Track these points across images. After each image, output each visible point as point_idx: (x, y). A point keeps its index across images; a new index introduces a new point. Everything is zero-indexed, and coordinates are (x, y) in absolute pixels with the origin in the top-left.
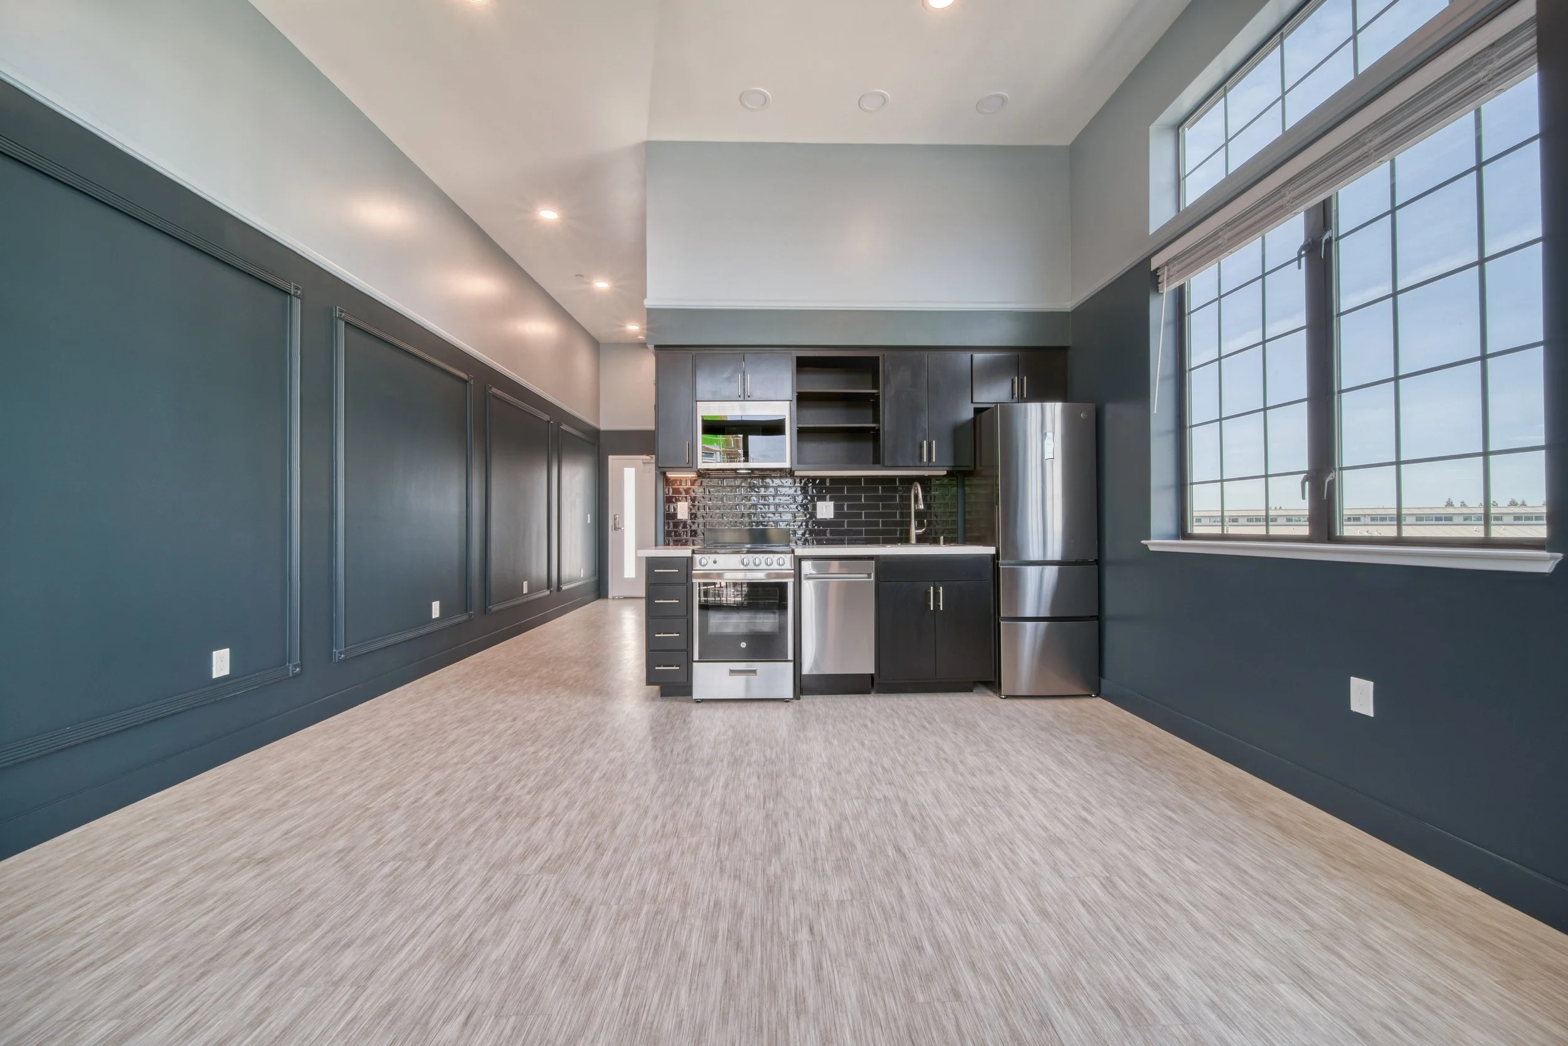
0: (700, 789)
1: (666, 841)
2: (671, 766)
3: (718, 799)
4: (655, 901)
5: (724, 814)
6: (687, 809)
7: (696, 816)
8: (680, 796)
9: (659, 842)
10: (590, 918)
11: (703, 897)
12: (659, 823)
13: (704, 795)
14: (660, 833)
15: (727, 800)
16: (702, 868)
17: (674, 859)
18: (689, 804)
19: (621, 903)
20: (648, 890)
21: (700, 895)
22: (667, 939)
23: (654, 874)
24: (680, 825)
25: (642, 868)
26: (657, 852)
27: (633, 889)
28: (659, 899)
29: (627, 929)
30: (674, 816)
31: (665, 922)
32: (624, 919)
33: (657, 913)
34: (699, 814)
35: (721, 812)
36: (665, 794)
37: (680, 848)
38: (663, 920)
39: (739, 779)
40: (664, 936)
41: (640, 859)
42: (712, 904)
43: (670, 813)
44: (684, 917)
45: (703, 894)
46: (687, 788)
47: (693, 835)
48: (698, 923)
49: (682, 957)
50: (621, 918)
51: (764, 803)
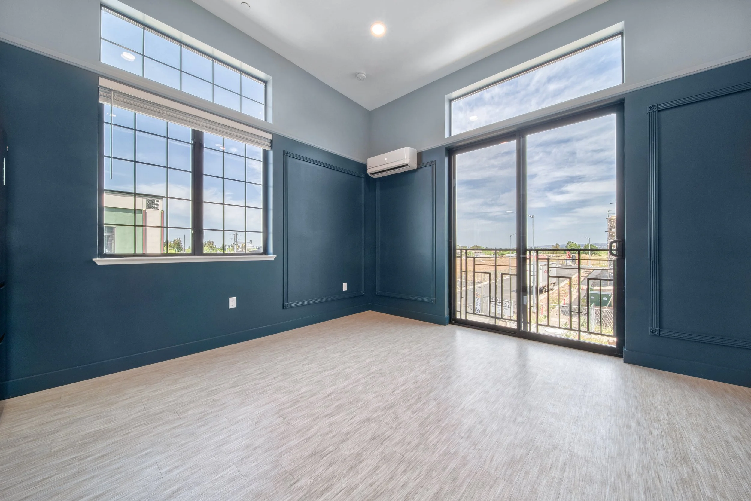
1: (412, 457)
4: (438, 426)
5: (362, 458)
9: (415, 460)
10: (469, 433)
11: (417, 418)
15: (346, 470)
16: (407, 430)
17: (415, 443)
19: (453, 433)
20: (438, 432)
21: (418, 419)
22: (441, 410)
23: (430, 439)
24: (393, 467)
25: (435, 445)
26: (422, 452)
27: (445, 437)
28: (435, 426)
29: (454, 421)
30: (391, 478)
31: (438, 416)
32: (454, 425)
33: (439, 421)
34: (375, 470)
35: (362, 461)
37: (408, 447)
38: (438, 417)
40: (441, 412)
41: (434, 452)
42: (416, 414)
44: (430, 414)
45: (416, 419)
48: (426, 410)
49: (438, 404)
50: (455, 427)
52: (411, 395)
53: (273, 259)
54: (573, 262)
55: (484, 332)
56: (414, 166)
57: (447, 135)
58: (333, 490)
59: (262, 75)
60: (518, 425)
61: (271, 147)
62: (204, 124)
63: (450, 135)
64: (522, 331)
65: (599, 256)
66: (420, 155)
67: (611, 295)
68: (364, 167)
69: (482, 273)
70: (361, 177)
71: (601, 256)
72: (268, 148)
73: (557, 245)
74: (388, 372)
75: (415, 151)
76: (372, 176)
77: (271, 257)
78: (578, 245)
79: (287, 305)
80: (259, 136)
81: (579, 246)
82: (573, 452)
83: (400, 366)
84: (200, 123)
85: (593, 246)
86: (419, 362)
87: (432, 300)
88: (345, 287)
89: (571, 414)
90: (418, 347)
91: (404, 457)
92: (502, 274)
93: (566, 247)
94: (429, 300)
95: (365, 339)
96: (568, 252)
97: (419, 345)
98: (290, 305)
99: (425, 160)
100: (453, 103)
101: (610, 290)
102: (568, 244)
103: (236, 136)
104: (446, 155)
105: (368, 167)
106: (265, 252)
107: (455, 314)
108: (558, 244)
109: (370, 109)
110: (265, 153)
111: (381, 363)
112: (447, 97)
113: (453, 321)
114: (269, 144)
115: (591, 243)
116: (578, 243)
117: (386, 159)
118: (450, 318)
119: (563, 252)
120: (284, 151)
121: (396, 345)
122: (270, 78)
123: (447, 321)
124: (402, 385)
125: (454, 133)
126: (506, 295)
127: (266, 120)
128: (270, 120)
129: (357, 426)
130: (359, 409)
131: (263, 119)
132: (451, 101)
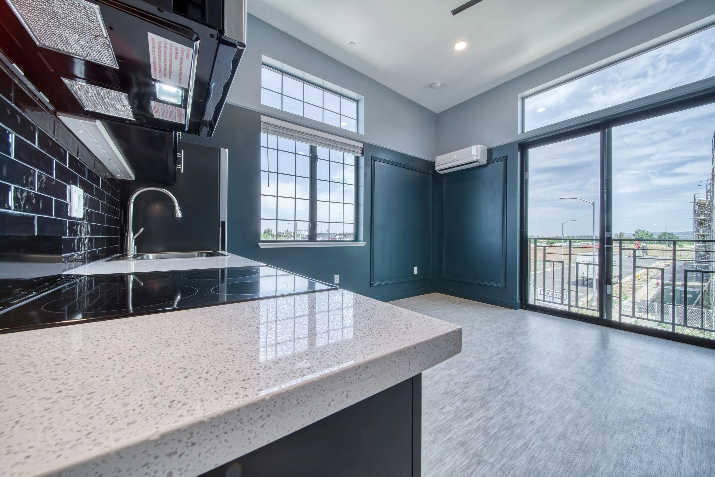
0: (489, 424)
2: (498, 466)
3: (482, 411)
4: (544, 387)
5: (487, 401)
6: (508, 416)
7: (504, 409)
8: (507, 428)
9: (534, 408)
12: (531, 418)
13: (489, 419)
14: (532, 412)
15: (478, 406)
18: (504, 418)
24: (517, 410)
25: (548, 400)
28: (541, 387)
30: (519, 416)
31: (542, 381)
33: (544, 384)
34: (502, 409)
35: (488, 403)
36: (519, 437)
39: (455, 415)
40: (543, 378)
41: (548, 405)
43: (521, 420)
46: (499, 431)
47: (513, 400)
51: (459, 393)
52: (509, 363)
53: (364, 245)
54: (643, 252)
55: (560, 318)
56: (484, 161)
57: (519, 132)
58: (475, 417)
59: (354, 95)
60: (624, 395)
61: (363, 154)
62: (319, 141)
63: (523, 132)
64: (605, 319)
65: (680, 246)
66: (490, 152)
67: (699, 293)
68: (432, 164)
69: (554, 262)
70: (429, 174)
71: (683, 246)
72: (359, 155)
73: (621, 233)
74: (479, 343)
75: (485, 148)
76: (440, 172)
77: (362, 244)
78: (649, 234)
79: (373, 284)
80: (354, 146)
81: (652, 234)
82: (690, 423)
83: (488, 340)
84: (317, 140)
85: (672, 235)
86: (504, 338)
87: (502, 286)
88: (416, 270)
89: (680, 394)
90: (497, 326)
91: (523, 405)
92: (577, 264)
93: (634, 236)
94: (499, 286)
95: (444, 316)
96: (636, 242)
97: (498, 324)
98: (375, 284)
99: (495, 156)
100: (526, 101)
101: (697, 287)
102: (636, 232)
103: (340, 148)
104: (519, 150)
105: (437, 164)
106: (357, 239)
107: (526, 300)
108: (623, 232)
109: (437, 111)
110: (357, 159)
111: (469, 336)
112: (520, 95)
113: (525, 305)
114: (361, 152)
115: (669, 231)
116: (650, 232)
117: (455, 156)
118: (521, 303)
119: (629, 242)
120: (372, 156)
121: (476, 323)
122: (362, 97)
123: (519, 305)
124: (497, 354)
125: (526, 130)
126: (557, 286)
127: (357, 132)
128: (362, 132)
129: (471, 379)
130: (467, 367)
131: (354, 130)
132: (523, 99)
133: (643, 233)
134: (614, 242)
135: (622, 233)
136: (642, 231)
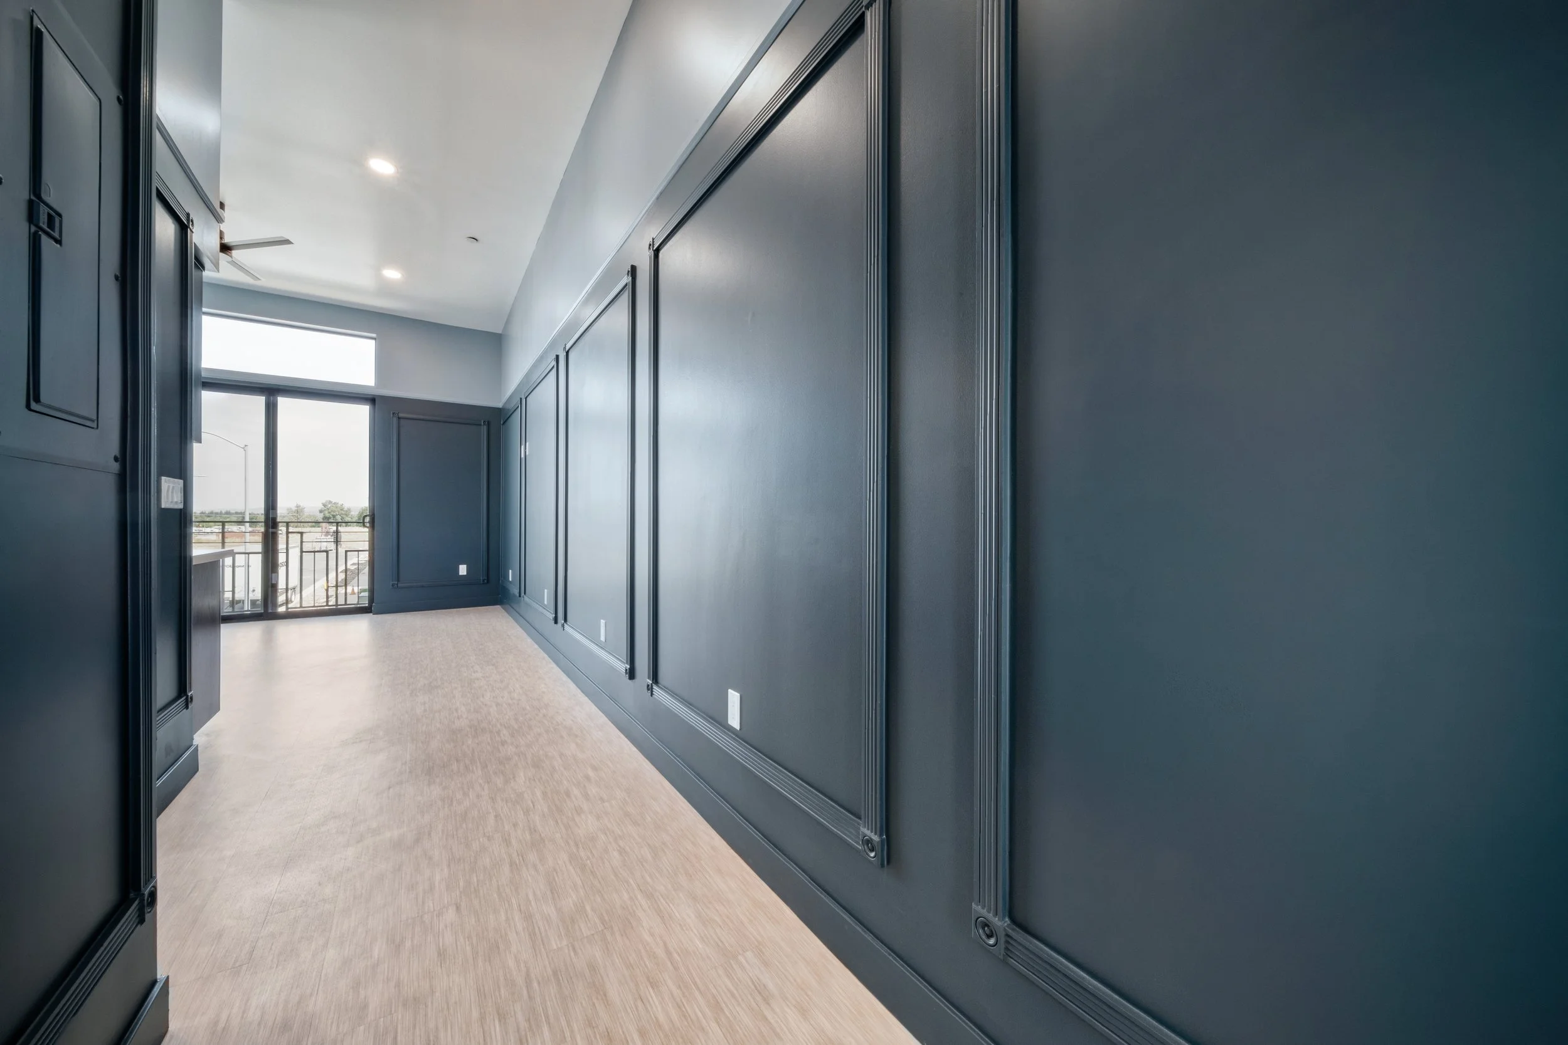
73: (298, 506)
93: (321, 511)
133: (337, 508)
134: (280, 524)
135: (300, 506)
136: (335, 503)
